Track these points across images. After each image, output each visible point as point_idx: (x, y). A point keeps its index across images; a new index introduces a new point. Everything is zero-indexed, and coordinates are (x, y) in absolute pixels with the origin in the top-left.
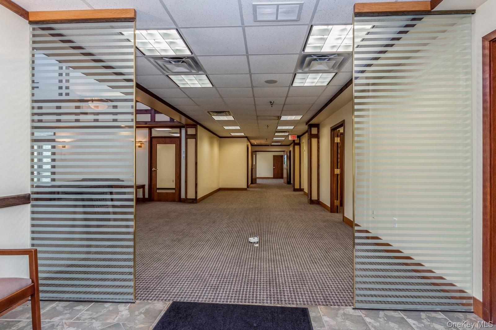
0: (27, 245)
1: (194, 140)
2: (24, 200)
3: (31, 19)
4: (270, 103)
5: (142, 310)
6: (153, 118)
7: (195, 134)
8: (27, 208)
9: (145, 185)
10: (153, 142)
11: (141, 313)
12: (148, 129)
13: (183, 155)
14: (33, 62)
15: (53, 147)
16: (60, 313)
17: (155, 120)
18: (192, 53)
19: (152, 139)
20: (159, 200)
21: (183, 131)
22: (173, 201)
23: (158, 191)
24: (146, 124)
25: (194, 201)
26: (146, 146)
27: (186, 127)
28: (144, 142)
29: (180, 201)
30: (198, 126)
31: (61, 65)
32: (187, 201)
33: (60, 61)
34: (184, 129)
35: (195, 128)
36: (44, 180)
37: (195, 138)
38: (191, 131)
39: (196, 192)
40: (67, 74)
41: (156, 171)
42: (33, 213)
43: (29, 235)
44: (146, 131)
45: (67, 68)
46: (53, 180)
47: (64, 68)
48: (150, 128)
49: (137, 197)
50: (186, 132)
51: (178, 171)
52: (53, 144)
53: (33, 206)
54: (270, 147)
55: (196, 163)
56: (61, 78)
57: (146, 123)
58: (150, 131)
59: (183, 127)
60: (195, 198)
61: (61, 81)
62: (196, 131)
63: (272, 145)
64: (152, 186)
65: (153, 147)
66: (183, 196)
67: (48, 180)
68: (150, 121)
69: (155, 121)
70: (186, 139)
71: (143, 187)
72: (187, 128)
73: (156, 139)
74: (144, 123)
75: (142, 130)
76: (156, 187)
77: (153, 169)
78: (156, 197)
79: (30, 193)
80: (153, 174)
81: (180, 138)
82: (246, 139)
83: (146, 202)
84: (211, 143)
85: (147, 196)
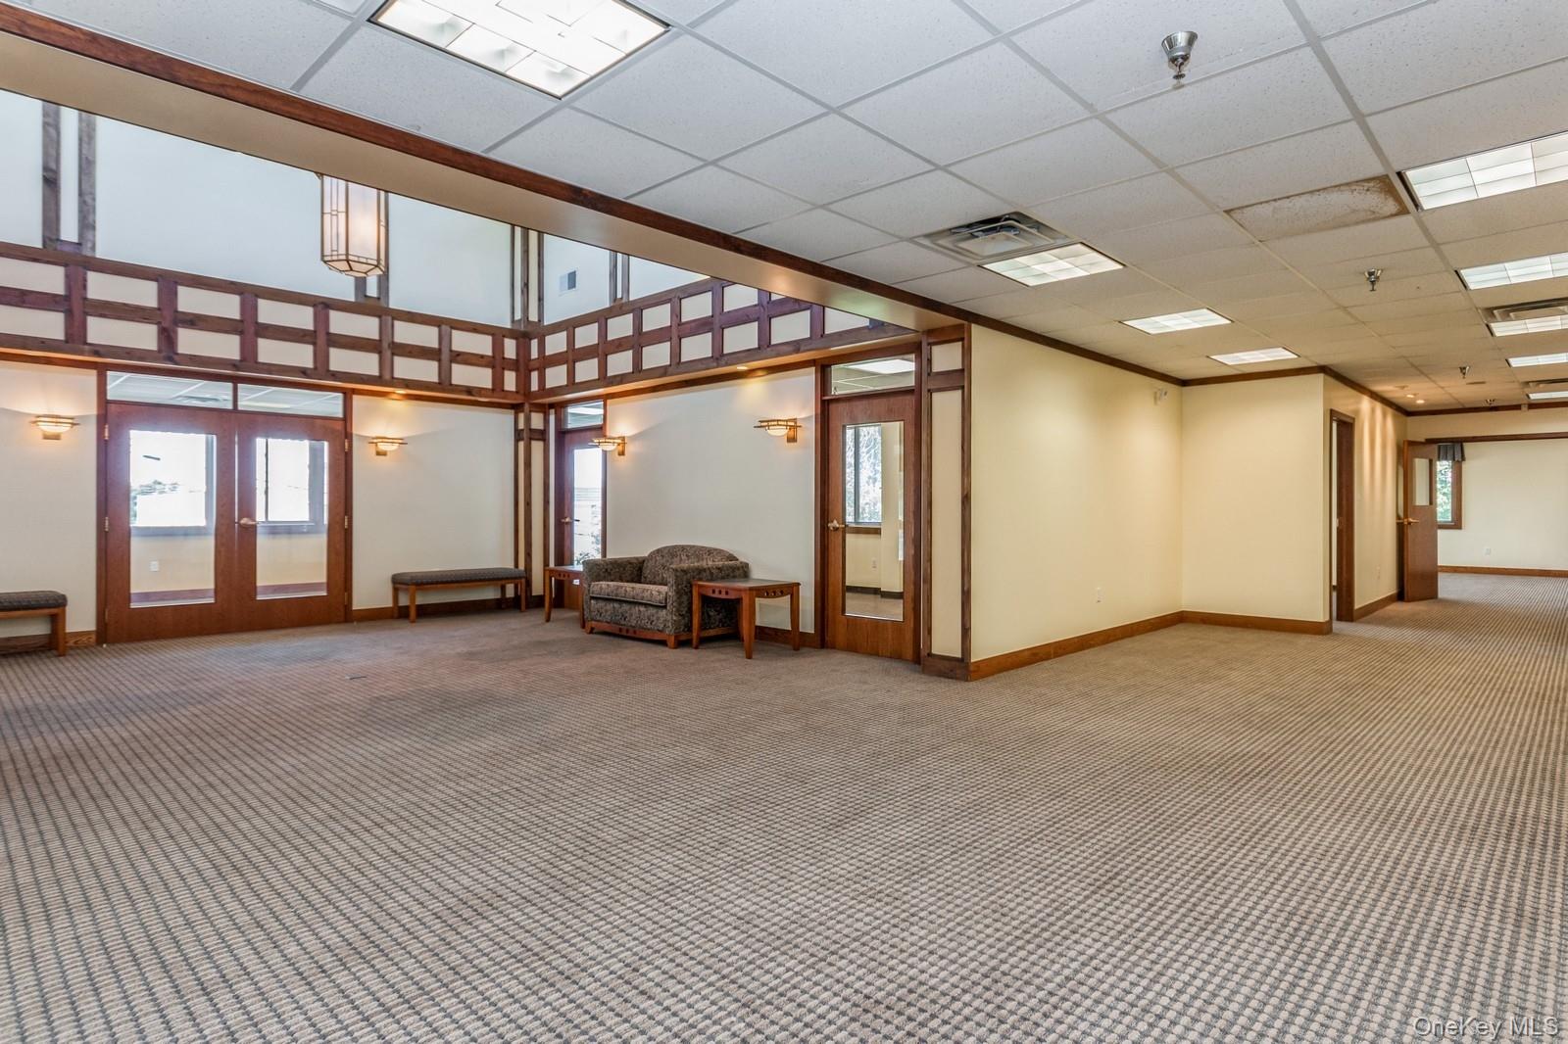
1: (956, 396)
6: (818, 323)
7: (961, 366)
9: (799, 584)
10: (831, 417)
12: (810, 370)
17: (827, 329)
19: (827, 406)
20: (852, 648)
22: (897, 655)
24: (797, 351)
25: (959, 669)
26: (809, 434)
27: (927, 342)
28: (802, 419)
29: (919, 659)
30: (976, 330)
32: (931, 664)
35: (962, 339)
37: (963, 387)
38: (946, 358)
39: (966, 631)
41: (841, 531)
44: (808, 378)
48: (823, 368)
54: (1525, 413)
55: (966, 499)
57: (801, 346)
58: (821, 375)
60: (959, 655)
62: (967, 353)
63: (1533, 406)
65: (833, 436)
68: (810, 337)
69: (828, 336)
71: (791, 590)
73: (843, 405)
74: (791, 348)
75: (799, 376)
78: (840, 633)
80: (834, 543)
81: (916, 391)
82: (1319, 379)
83: (804, 650)
84: (1104, 410)
85: (807, 624)
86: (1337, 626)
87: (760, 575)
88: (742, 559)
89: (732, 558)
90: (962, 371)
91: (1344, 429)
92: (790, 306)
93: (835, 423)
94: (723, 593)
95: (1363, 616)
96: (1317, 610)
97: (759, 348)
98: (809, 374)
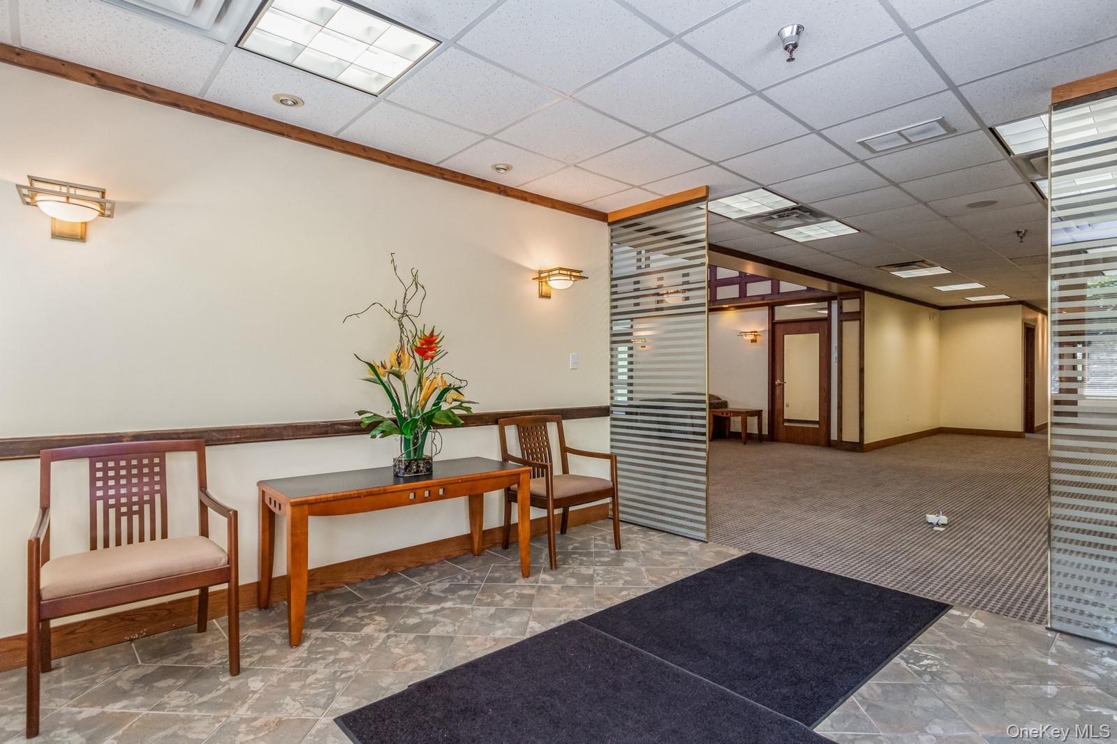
0: (608, 451)
1: (857, 323)
2: (603, 412)
3: (609, 221)
4: (1016, 235)
5: (715, 550)
6: (775, 287)
7: (858, 310)
8: (606, 421)
9: (762, 411)
10: (777, 331)
11: (712, 551)
12: (767, 307)
13: (834, 355)
14: (612, 258)
15: (631, 348)
16: (633, 533)
17: (779, 290)
18: (797, 203)
19: (774, 326)
20: (789, 440)
21: (835, 306)
22: (815, 443)
23: (785, 424)
24: (763, 299)
25: (858, 447)
26: (764, 339)
27: (838, 298)
28: (760, 332)
29: (830, 444)
30: (865, 293)
31: (638, 249)
32: (841, 446)
33: (635, 247)
34: (836, 301)
35: (860, 297)
36: (620, 399)
37: (860, 320)
38: (850, 306)
39: (862, 431)
40: (648, 258)
41: (782, 385)
42: (613, 426)
43: (608, 443)
44: (764, 313)
45: (647, 251)
46: (630, 399)
47: (643, 252)
48: (772, 307)
49: (748, 432)
50: (840, 307)
51: (825, 385)
52: (630, 345)
53: (613, 419)
55: (862, 371)
56: (639, 264)
57: (763, 297)
58: (771, 311)
59: (834, 298)
60: (858, 441)
61: (639, 260)
62: (862, 304)
64: (776, 414)
65: (778, 341)
66: (834, 436)
67: (625, 399)
68: (770, 293)
69: (779, 293)
70: (840, 322)
71: (758, 413)
72: (842, 299)
73: (782, 326)
74: (759, 298)
76: (783, 417)
77: (778, 382)
78: (782, 435)
79: (609, 404)
80: (778, 391)
81: (828, 319)
82: (1020, 307)
83: (764, 442)
84: (910, 324)
85: (765, 431)
86: (1027, 435)
87: (732, 406)
88: (723, 399)
89: (719, 399)
90: (860, 312)
91: (1029, 333)
92: (755, 279)
93: (778, 334)
94: (725, 414)
95: (1040, 430)
96: (1017, 425)
97: (739, 298)
98: (765, 310)
